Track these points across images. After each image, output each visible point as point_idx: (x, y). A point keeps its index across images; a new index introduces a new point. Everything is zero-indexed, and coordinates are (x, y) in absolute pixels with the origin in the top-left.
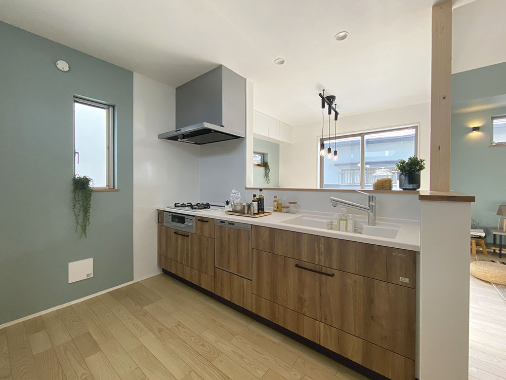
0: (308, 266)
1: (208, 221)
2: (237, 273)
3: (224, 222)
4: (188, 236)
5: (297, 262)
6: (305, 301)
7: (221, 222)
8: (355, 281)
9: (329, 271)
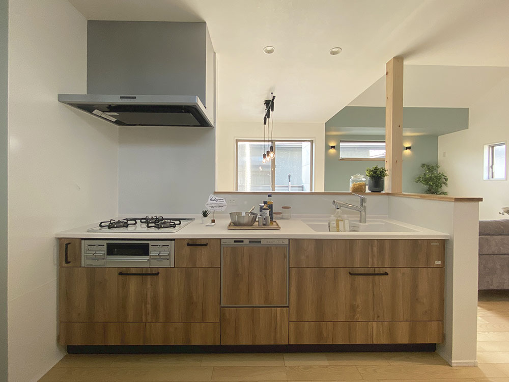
0: (361, 271)
1: (206, 245)
2: (265, 304)
3: (242, 242)
4: (157, 274)
5: (350, 270)
6: (358, 306)
7: (235, 242)
8: (404, 274)
9: (382, 271)
